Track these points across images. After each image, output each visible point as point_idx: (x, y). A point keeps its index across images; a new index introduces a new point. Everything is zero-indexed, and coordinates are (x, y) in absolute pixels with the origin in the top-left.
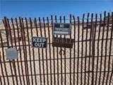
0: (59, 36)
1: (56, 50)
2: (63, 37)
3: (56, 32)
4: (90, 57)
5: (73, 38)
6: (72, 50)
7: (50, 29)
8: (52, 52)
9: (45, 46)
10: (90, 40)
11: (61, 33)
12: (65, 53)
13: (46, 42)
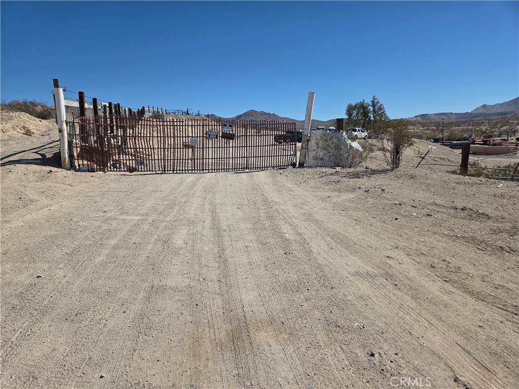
0: (226, 132)
1: (223, 141)
2: (228, 132)
3: (224, 129)
4: (244, 147)
5: (234, 133)
6: (234, 141)
7: (221, 127)
8: (221, 142)
9: (217, 138)
10: (244, 136)
11: (228, 130)
12: (229, 143)
13: (217, 135)
